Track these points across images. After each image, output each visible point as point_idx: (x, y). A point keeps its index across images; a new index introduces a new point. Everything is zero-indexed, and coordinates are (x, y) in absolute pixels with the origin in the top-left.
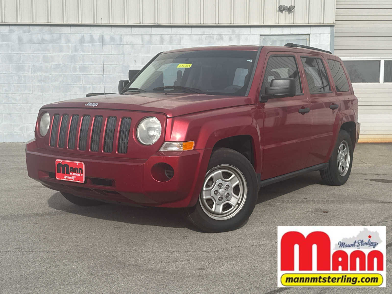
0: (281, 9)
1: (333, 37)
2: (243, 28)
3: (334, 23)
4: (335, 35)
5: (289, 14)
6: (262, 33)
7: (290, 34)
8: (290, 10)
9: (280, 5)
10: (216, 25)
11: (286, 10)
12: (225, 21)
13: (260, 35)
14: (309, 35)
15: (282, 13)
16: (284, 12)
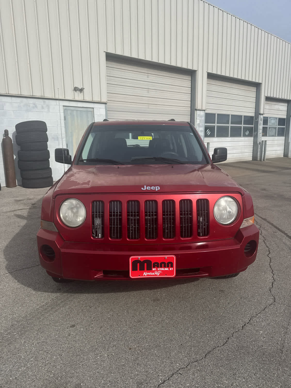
0: (76, 89)
1: (107, 111)
2: (51, 100)
3: (107, 102)
4: (108, 109)
5: (80, 93)
6: (65, 105)
7: (82, 106)
8: (81, 90)
9: (74, 87)
10: (30, 96)
11: (79, 90)
12: (38, 94)
13: (63, 106)
14: (93, 108)
15: (76, 92)
16: (77, 91)
